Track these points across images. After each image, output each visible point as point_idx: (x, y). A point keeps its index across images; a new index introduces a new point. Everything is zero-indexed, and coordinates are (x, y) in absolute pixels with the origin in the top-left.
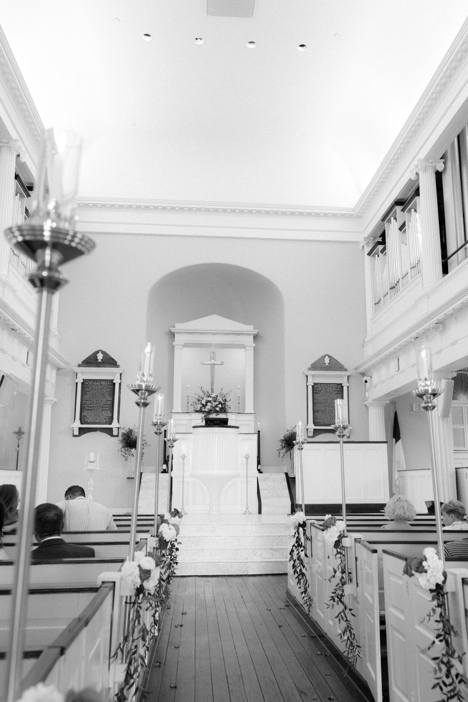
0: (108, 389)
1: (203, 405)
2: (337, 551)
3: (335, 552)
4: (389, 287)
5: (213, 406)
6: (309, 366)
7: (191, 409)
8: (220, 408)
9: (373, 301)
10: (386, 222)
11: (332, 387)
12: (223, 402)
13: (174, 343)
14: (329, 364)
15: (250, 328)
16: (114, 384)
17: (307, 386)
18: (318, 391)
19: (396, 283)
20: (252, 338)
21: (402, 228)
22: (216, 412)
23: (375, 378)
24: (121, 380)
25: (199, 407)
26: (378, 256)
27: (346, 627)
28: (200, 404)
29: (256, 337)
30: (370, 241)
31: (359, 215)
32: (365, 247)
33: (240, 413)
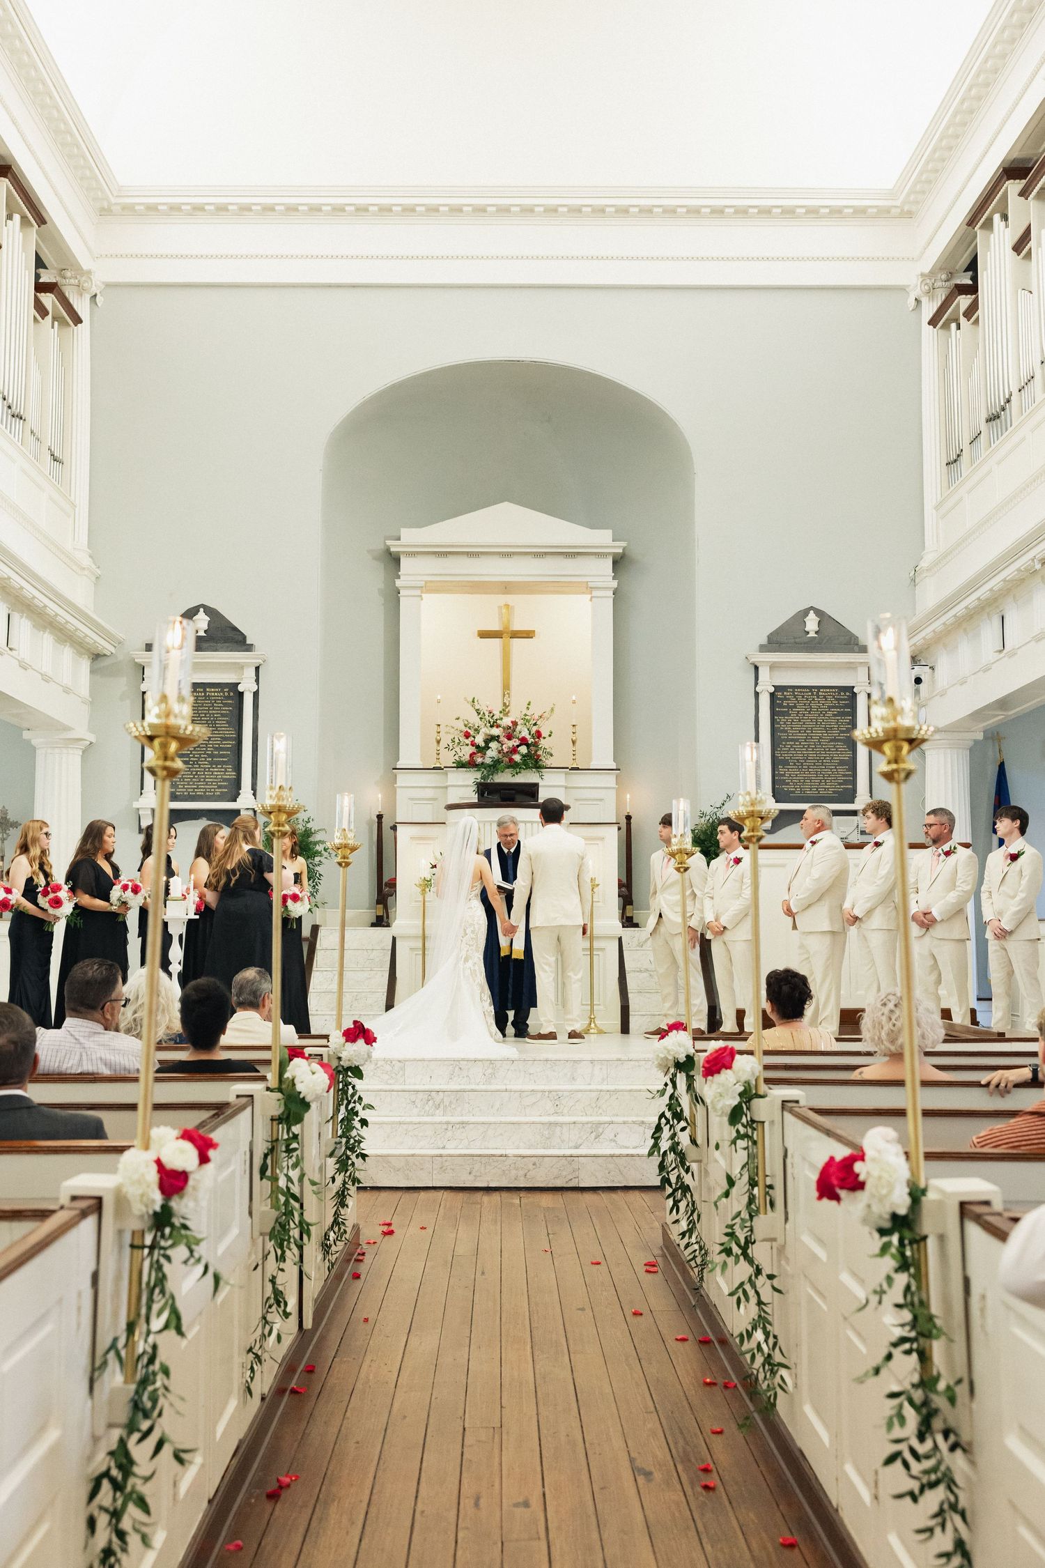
0: (226, 710)
1: (478, 747)
2: (738, 1131)
3: (734, 1134)
4: (984, 416)
5: (505, 750)
6: (764, 641)
7: (448, 759)
8: (524, 756)
9: (944, 456)
10: (981, 227)
11: (825, 697)
12: (531, 741)
13: (398, 583)
14: (816, 633)
15: (602, 538)
16: (241, 694)
17: (757, 694)
18: (784, 707)
19: (1002, 404)
20: (609, 562)
21: (1021, 244)
22: (513, 765)
23: (946, 668)
24: (258, 684)
25: (466, 752)
26: (958, 328)
27: (756, 1318)
28: (470, 746)
29: (619, 562)
30: (939, 284)
31: (906, 208)
32: (924, 300)
33: (578, 769)
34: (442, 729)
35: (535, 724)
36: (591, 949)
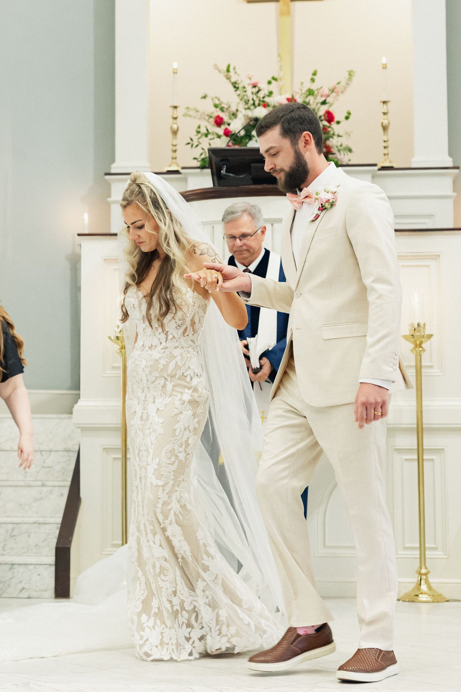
1: (235, 137)
33: (391, 168)
34: (179, 113)
35: (324, 103)
36: (420, 450)
